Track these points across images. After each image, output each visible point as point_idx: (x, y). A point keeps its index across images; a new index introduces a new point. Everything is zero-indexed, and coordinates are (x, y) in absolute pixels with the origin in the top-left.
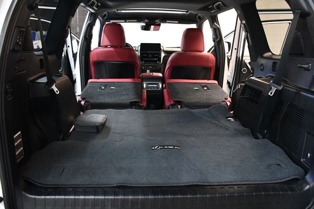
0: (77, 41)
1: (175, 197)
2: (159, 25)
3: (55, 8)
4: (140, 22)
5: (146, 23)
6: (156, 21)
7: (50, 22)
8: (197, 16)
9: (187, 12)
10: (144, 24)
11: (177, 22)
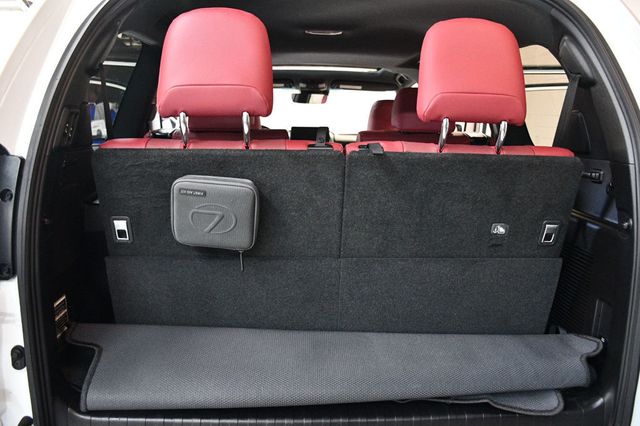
0: (172, 122)
1: (352, 421)
2: (326, 93)
3: (134, 64)
4: (291, 87)
5: (302, 89)
6: (320, 86)
7: (124, 89)
8: (398, 77)
9: (378, 69)
10: (298, 92)
11: (360, 87)
